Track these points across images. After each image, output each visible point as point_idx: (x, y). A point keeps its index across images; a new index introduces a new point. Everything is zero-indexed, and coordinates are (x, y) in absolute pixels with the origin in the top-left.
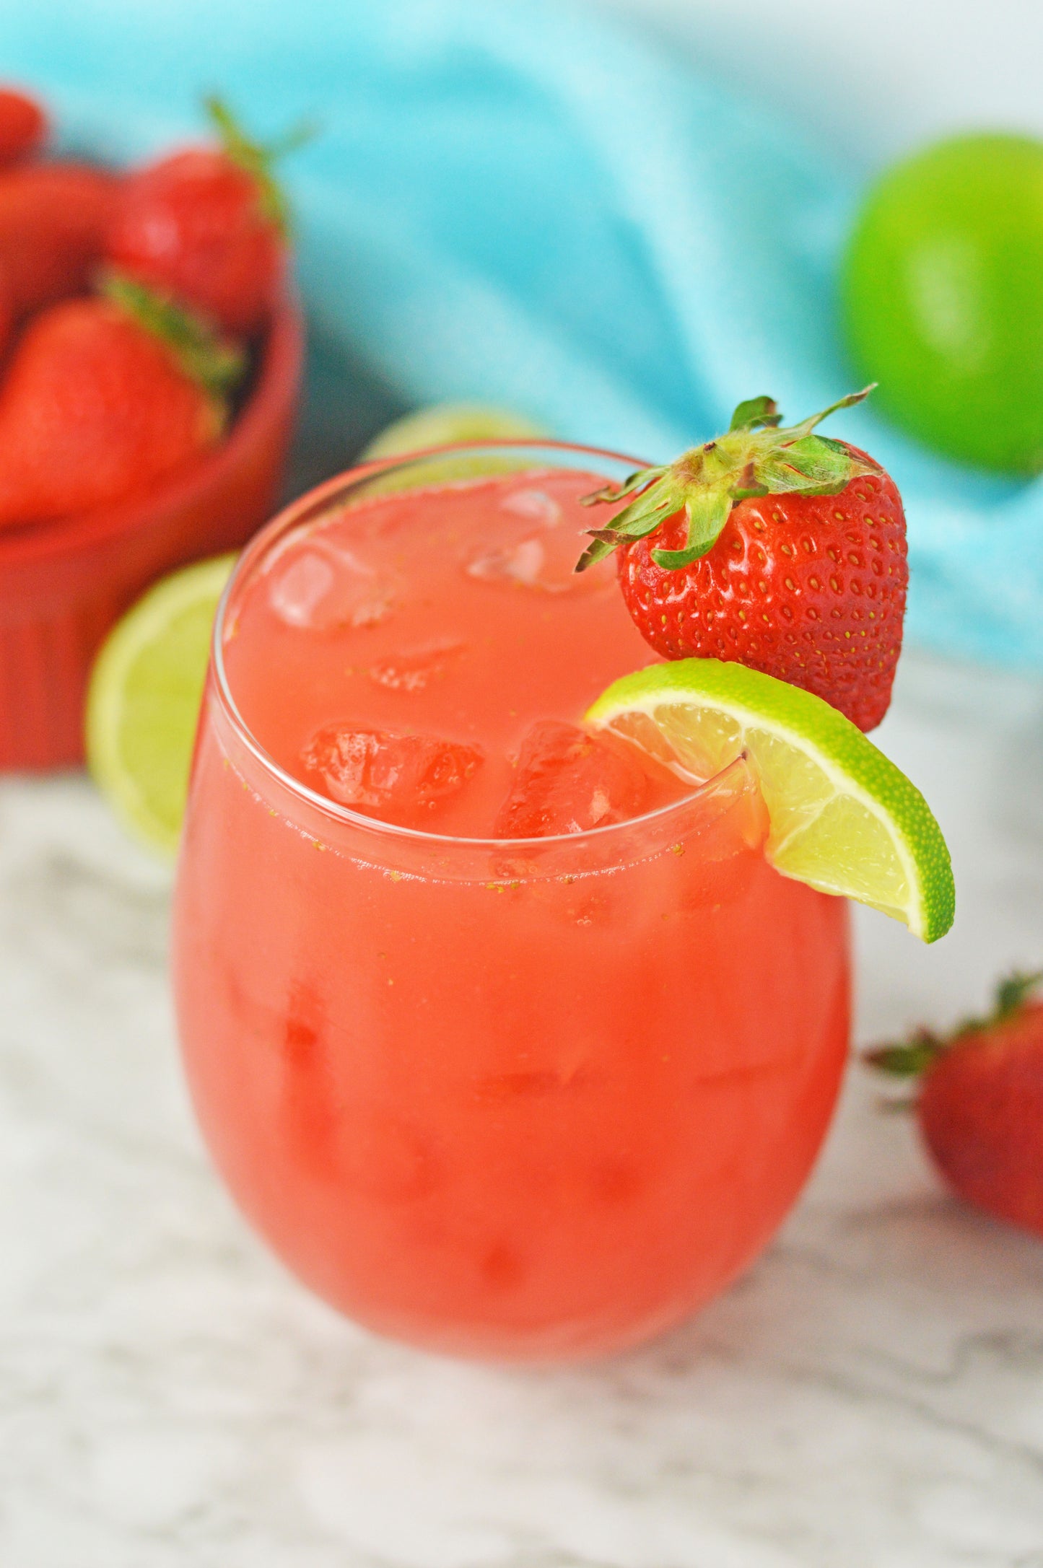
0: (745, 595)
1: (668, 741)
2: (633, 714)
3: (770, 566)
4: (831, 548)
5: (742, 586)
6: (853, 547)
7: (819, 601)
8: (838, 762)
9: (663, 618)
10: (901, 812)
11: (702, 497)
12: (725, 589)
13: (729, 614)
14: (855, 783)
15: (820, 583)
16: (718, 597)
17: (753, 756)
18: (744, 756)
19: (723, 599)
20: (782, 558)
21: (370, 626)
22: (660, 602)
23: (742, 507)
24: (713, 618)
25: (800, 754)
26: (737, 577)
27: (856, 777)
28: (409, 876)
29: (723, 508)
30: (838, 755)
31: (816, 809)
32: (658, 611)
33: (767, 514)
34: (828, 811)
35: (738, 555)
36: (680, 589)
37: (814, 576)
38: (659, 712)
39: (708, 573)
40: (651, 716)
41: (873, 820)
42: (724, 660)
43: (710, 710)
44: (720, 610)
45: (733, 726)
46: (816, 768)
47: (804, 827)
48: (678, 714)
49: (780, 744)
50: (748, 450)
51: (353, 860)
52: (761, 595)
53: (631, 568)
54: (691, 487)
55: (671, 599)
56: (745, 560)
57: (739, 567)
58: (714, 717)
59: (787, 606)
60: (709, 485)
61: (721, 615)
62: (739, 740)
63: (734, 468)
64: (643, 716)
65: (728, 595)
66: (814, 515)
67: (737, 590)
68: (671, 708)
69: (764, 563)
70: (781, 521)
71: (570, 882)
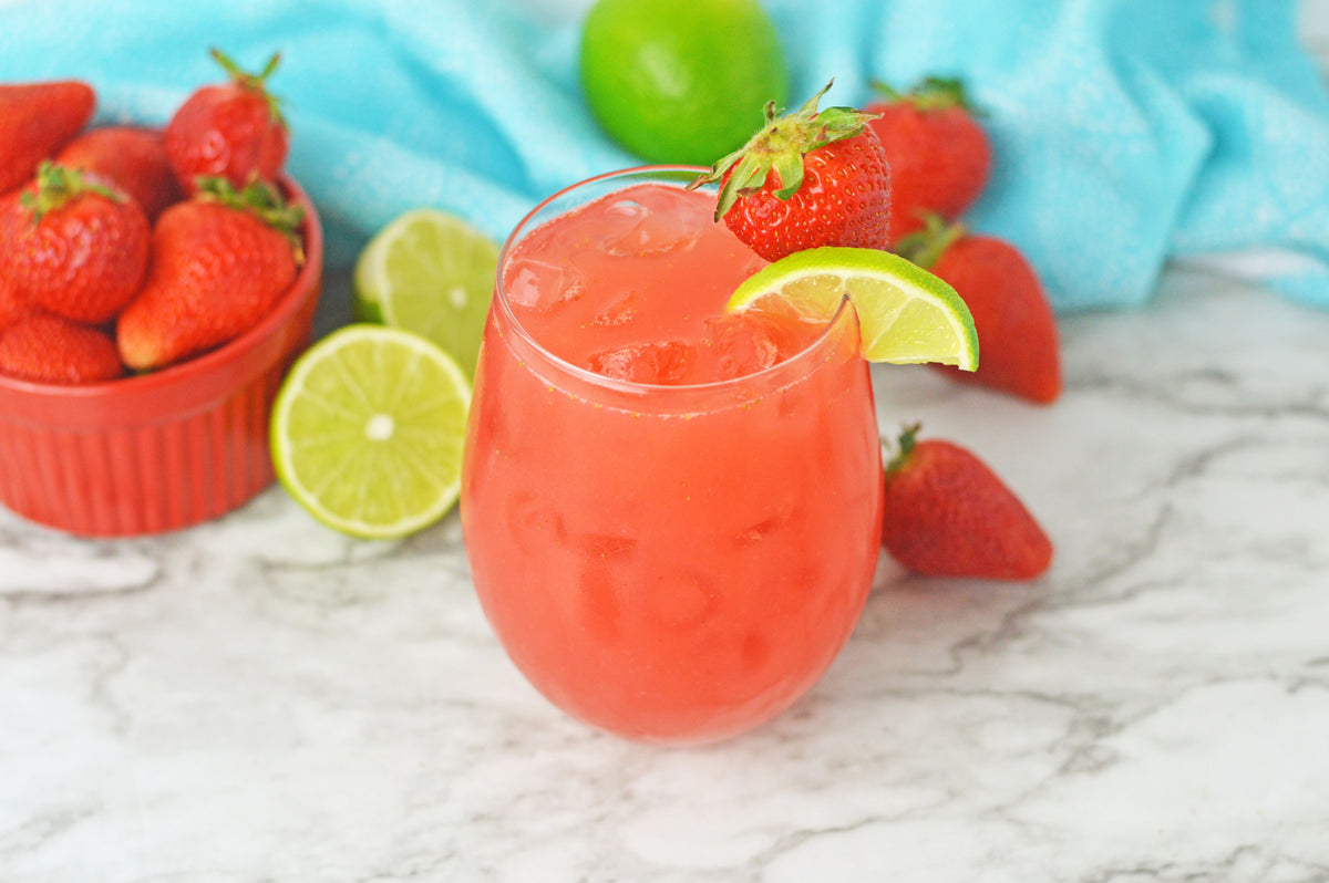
0: (826, 204)
1: (792, 305)
2: (765, 296)
3: (835, 183)
4: (862, 166)
5: (822, 201)
6: (871, 163)
7: (865, 197)
8: (909, 280)
9: (776, 234)
10: (948, 299)
11: (782, 158)
12: (812, 205)
13: (817, 218)
14: (921, 289)
15: (864, 187)
16: (807, 210)
17: (853, 297)
18: (846, 298)
19: (812, 211)
20: (841, 178)
21: (576, 298)
22: (775, 224)
23: (807, 157)
24: (808, 224)
25: (883, 283)
26: (818, 196)
27: (921, 286)
28: (693, 415)
29: (797, 160)
30: (907, 277)
31: (896, 313)
32: (774, 229)
33: (823, 157)
34: (905, 311)
35: (814, 183)
36: (784, 213)
37: (860, 184)
38: (785, 289)
39: (798, 199)
40: (779, 293)
41: (933, 308)
42: (816, 247)
43: (821, 276)
44: (811, 218)
45: (837, 281)
46: (895, 288)
47: (888, 327)
48: (800, 285)
49: (870, 281)
50: (793, 127)
51: (660, 416)
52: (834, 203)
53: (747, 211)
54: (772, 155)
55: (779, 221)
56: (820, 184)
57: (818, 190)
58: (822, 279)
59: (851, 206)
60: (783, 151)
61: (814, 219)
62: (842, 288)
63: (791, 139)
64: (774, 295)
65: (814, 207)
66: (846, 151)
67: (818, 203)
68: (794, 283)
69: (831, 183)
70: (831, 158)
71: (785, 392)
